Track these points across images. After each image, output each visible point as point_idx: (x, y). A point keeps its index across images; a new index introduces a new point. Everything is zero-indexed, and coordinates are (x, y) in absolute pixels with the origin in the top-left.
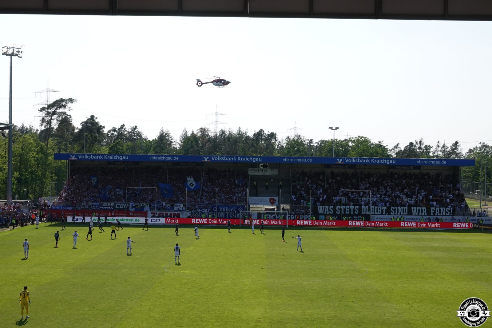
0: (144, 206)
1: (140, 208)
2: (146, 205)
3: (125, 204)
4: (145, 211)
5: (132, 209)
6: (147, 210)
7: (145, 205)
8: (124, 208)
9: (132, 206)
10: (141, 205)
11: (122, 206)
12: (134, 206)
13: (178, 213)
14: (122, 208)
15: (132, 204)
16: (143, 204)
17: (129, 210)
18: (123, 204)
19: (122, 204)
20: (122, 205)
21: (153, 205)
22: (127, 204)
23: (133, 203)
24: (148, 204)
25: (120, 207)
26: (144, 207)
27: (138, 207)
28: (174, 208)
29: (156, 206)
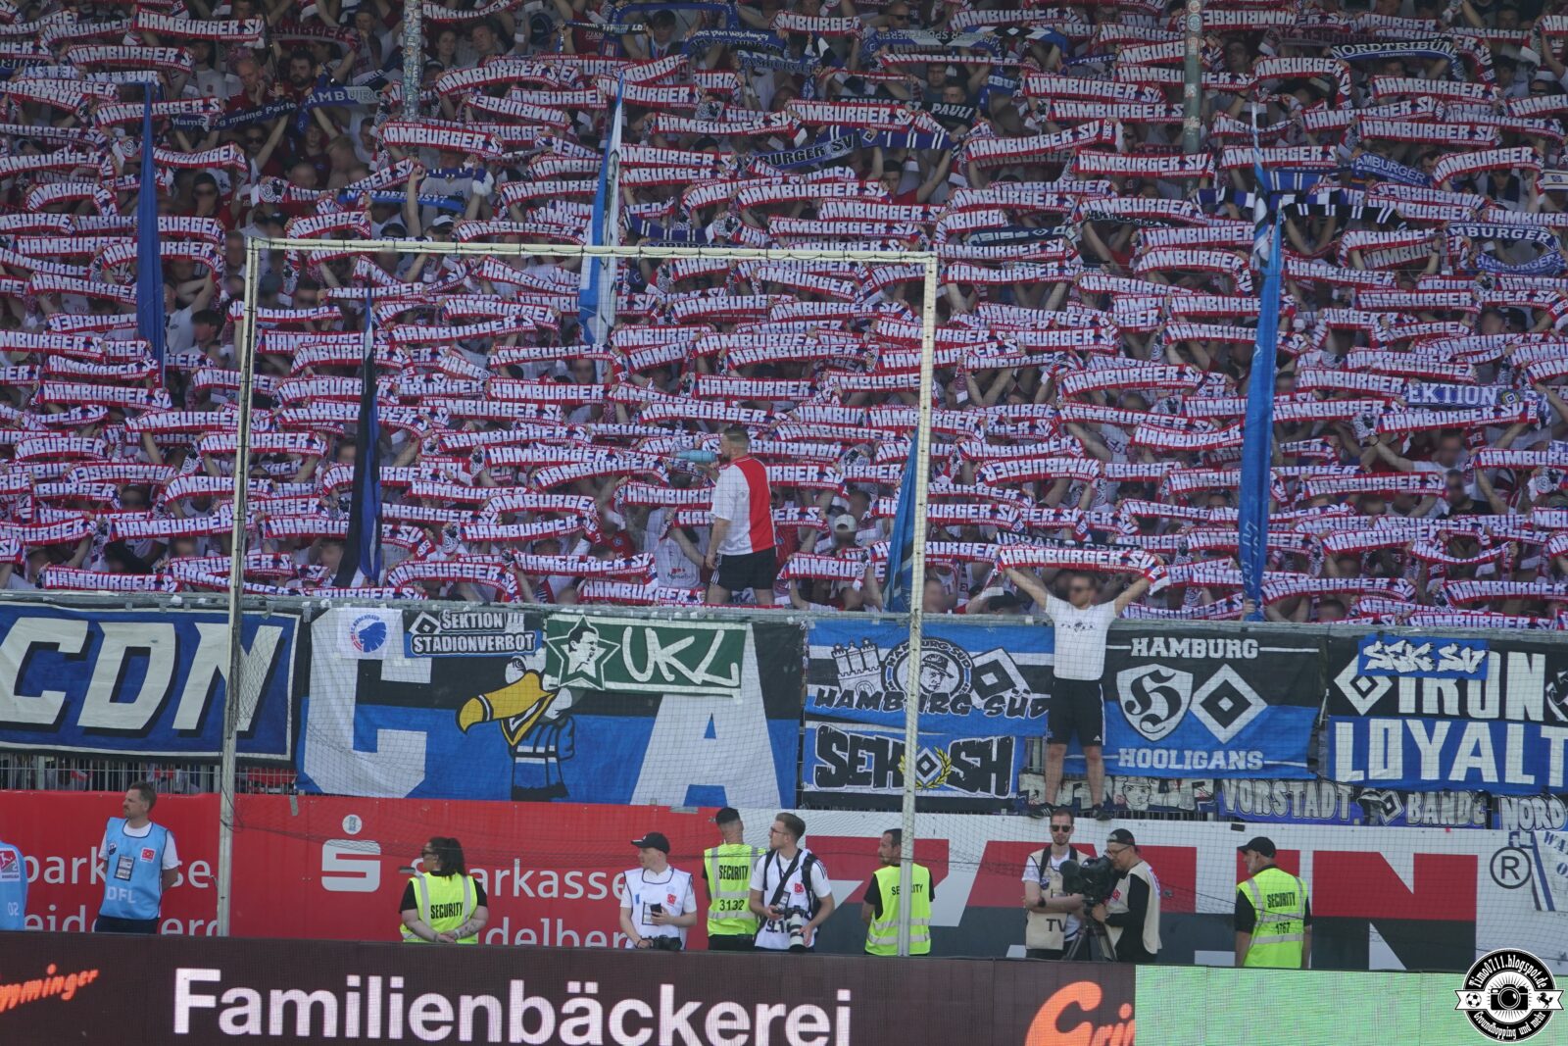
0: (641, 682)
1: (542, 729)
2: (691, 658)
3: (215, 638)
4: (674, 798)
5: (365, 741)
6: (708, 766)
7: (660, 655)
8: (187, 716)
9: (369, 671)
10: (583, 655)
11: (126, 689)
12: (419, 672)
13: (1422, 861)
14: (134, 715)
15: (373, 636)
16: (612, 633)
17: (295, 765)
18: (161, 639)
19: (140, 634)
20: (136, 660)
21: (859, 673)
22: (244, 637)
23: (390, 617)
24: (732, 649)
25: (99, 711)
26: (646, 706)
27: (514, 698)
28: (1344, 732)
29: (913, 676)
